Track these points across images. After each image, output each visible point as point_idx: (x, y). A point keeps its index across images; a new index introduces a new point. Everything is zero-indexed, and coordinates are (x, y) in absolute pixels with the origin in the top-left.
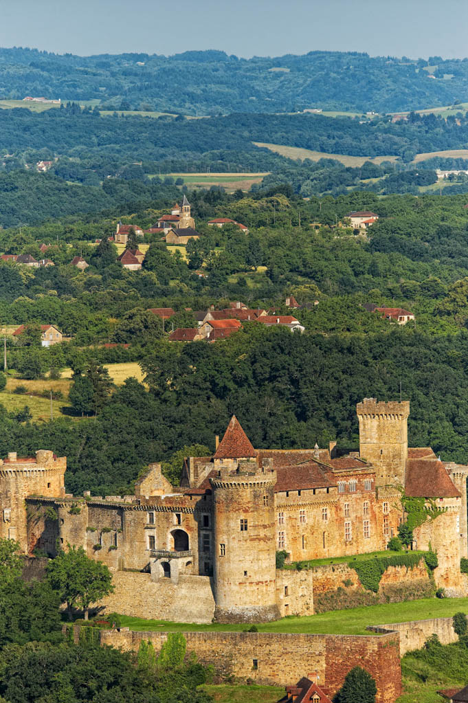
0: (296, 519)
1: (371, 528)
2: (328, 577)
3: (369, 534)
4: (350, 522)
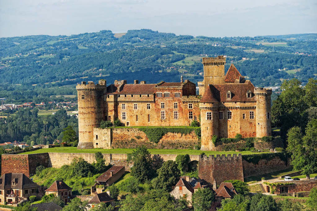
0: (132, 107)
1: (179, 115)
2: (125, 133)
3: (178, 117)
4: (165, 111)
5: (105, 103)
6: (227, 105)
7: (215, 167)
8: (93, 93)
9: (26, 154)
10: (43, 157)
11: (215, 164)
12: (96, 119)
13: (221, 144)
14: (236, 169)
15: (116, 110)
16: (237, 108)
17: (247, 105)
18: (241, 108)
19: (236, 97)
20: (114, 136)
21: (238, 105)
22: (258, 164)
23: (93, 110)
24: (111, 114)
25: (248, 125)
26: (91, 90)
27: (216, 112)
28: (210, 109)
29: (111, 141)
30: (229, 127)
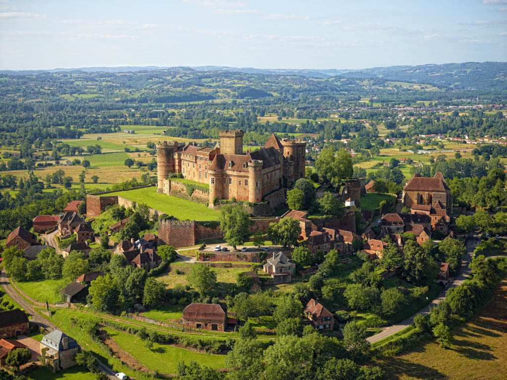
4: (201, 171)
5: (174, 159)
6: (229, 172)
7: (171, 230)
8: (164, 152)
9: (99, 196)
10: (113, 199)
11: (171, 227)
12: (166, 171)
13: (219, 204)
14: (189, 233)
15: (180, 166)
16: (234, 176)
17: (242, 174)
18: (238, 176)
19: (235, 166)
20: (172, 186)
21: (235, 173)
22: (215, 229)
23: (163, 164)
24: (177, 168)
25: (243, 190)
26: (162, 149)
27: (219, 178)
28: (213, 175)
29: (170, 190)
30: (229, 190)
